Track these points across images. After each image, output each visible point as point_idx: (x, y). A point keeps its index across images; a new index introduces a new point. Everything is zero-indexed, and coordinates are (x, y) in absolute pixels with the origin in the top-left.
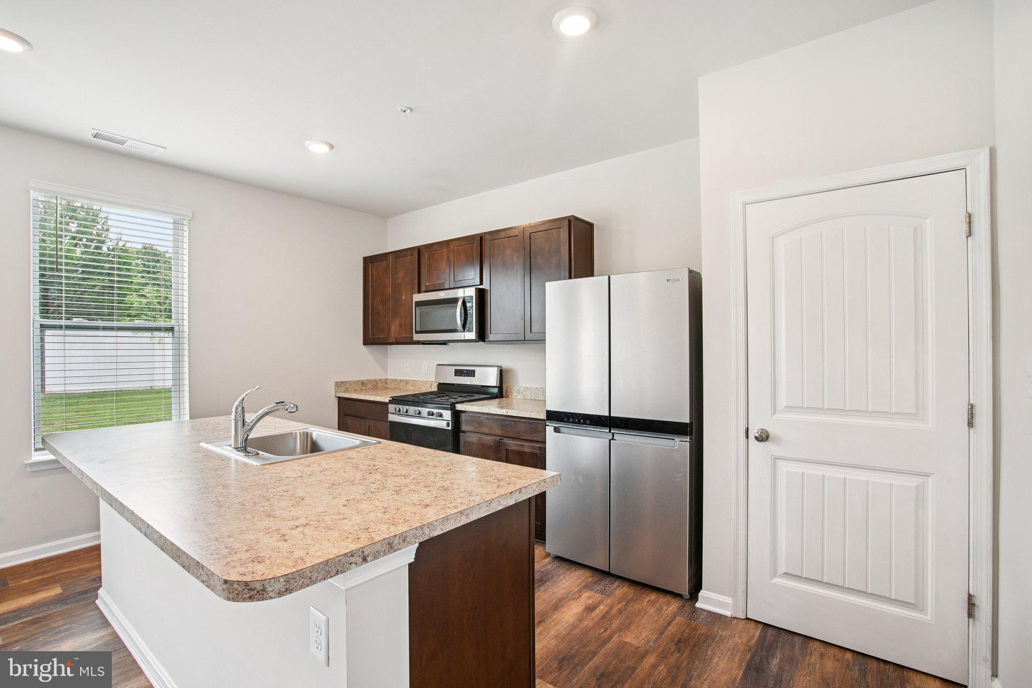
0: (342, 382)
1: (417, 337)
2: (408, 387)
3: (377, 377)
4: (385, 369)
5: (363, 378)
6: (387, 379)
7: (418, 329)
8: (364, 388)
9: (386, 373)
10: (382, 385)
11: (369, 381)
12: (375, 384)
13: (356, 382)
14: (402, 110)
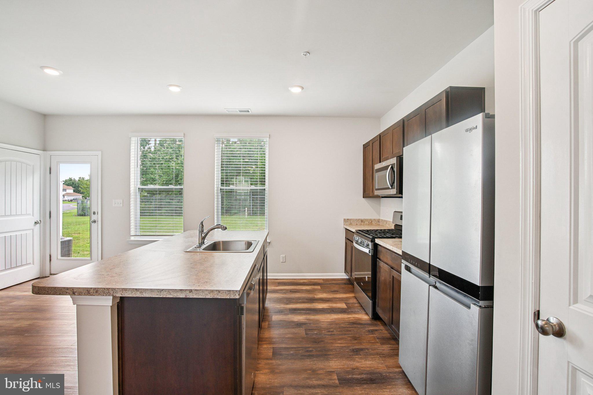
0: (348, 219)
1: (377, 193)
2: (387, 225)
3: (373, 218)
4: (379, 213)
5: (362, 218)
6: (379, 219)
7: (377, 188)
8: (362, 224)
9: (380, 216)
10: (376, 222)
11: (367, 220)
12: (370, 222)
13: (358, 220)
14: (303, 54)
